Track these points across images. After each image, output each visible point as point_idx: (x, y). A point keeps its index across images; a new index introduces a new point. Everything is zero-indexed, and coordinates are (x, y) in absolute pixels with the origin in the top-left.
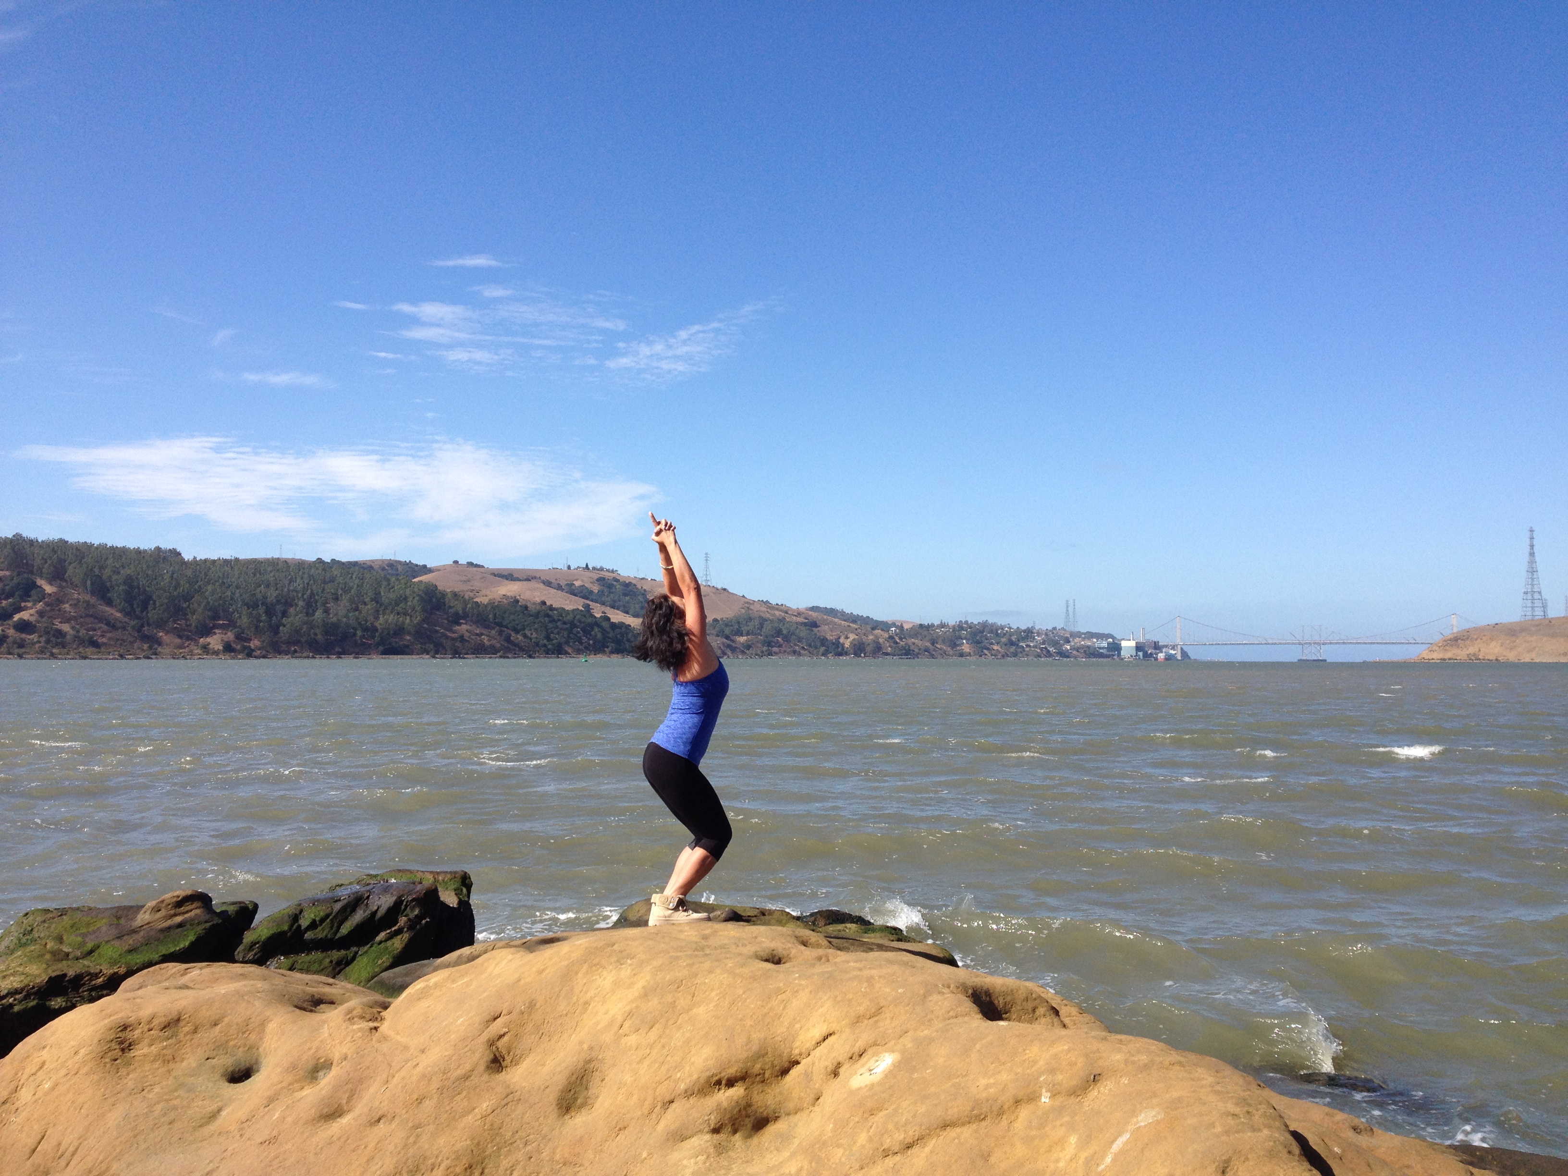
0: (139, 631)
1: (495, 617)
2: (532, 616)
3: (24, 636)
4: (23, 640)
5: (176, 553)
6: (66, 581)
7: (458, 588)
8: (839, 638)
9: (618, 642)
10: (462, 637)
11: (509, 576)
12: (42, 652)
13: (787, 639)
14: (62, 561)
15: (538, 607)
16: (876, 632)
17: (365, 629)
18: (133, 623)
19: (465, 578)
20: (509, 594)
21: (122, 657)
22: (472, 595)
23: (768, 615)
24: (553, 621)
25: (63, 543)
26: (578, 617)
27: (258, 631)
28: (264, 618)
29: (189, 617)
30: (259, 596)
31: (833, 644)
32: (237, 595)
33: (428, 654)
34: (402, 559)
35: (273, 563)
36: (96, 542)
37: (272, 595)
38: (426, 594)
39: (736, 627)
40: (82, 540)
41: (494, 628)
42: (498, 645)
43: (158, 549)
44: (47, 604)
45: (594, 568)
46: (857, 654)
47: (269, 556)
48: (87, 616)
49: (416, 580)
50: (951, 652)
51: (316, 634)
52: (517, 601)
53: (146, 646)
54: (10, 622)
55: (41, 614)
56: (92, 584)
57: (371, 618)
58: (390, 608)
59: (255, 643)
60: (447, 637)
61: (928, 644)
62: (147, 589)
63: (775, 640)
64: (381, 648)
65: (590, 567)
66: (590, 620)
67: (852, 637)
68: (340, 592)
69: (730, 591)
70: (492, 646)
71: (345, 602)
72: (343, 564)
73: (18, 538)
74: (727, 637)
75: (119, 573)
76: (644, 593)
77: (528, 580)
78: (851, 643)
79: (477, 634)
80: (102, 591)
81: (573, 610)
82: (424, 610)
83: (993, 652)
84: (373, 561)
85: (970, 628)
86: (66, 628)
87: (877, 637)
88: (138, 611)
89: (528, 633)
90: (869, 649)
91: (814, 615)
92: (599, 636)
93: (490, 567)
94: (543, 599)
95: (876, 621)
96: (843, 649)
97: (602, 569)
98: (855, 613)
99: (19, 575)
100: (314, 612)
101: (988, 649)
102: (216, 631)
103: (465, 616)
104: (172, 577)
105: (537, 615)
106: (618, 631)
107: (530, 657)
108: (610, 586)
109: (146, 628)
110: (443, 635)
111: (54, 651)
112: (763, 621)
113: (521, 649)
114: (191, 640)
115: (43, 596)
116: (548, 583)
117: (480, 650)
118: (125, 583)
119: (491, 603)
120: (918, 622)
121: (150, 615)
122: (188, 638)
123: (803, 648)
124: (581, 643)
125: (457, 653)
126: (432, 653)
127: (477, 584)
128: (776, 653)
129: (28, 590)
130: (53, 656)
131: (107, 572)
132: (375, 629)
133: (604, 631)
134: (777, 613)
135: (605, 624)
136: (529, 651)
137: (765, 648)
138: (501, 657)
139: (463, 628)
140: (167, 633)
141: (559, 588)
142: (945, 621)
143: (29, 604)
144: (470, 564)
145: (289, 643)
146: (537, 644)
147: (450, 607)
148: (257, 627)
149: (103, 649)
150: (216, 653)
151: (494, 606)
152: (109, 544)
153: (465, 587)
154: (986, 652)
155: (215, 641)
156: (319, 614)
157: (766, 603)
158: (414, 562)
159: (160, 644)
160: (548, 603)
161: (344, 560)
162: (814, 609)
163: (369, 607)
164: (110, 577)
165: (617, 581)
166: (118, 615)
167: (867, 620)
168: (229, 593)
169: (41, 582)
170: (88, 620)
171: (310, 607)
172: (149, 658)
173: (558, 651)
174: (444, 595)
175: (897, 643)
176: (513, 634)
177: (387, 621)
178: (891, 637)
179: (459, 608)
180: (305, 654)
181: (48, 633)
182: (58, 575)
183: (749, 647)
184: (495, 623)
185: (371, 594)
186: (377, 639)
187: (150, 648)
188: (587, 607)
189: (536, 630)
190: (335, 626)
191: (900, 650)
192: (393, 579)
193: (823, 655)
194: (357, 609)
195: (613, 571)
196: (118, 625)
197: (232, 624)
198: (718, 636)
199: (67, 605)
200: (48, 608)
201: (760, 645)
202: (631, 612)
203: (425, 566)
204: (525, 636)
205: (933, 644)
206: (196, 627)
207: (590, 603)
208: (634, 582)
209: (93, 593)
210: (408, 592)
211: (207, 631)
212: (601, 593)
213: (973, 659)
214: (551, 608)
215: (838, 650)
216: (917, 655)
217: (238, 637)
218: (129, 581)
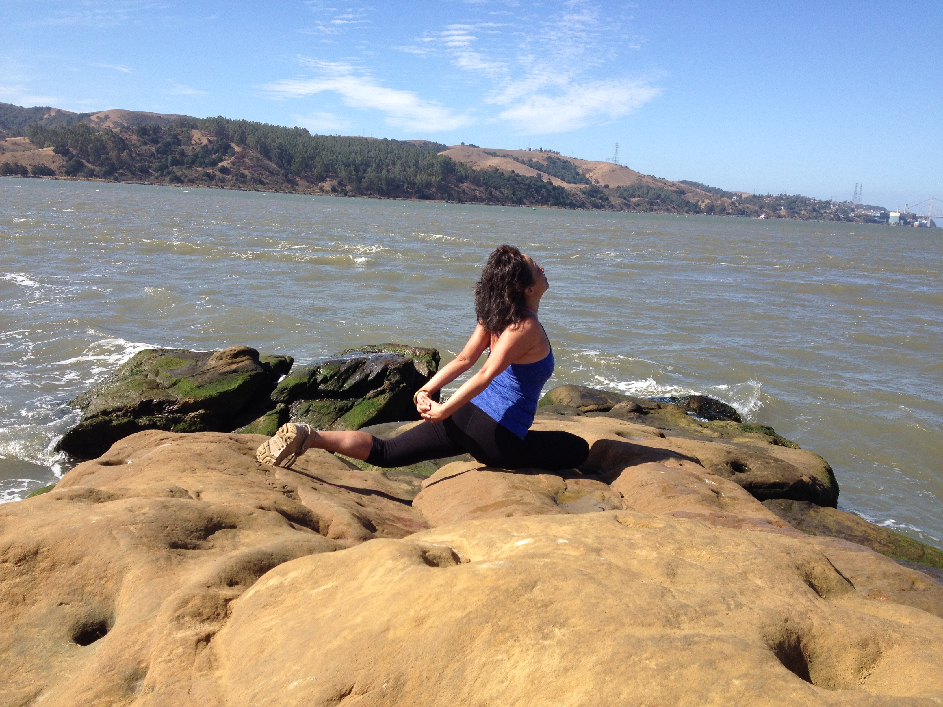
0: (286, 176)
1: (484, 180)
2: (504, 179)
3: (224, 176)
4: (224, 178)
5: (306, 131)
6: (246, 144)
7: (464, 160)
8: (698, 202)
9: (557, 198)
10: (464, 191)
11: (493, 154)
12: (234, 186)
13: (663, 201)
14: (244, 133)
15: (510, 174)
16: (724, 198)
17: (410, 183)
18: (282, 172)
19: (467, 154)
20: (493, 165)
21: (277, 191)
22: (471, 164)
23: (653, 185)
24: (518, 183)
25: (244, 122)
26: (533, 181)
27: (350, 180)
28: (354, 173)
29: (313, 169)
30: (351, 159)
31: (694, 205)
32: (339, 158)
33: (444, 200)
34: (432, 140)
35: (360, 141)
36: (263, 122)
37: (358, 159)
38: (444, 163)
39: (631, 191)
40: (255, 121)
41: (482, 186)
42: (484, 197)
43: (296, 128)
44: (236, 158)
45: (545, 151)
46: (709, 213)
47: (358, 136)
48: (258, 166)
49: (439, 154)
50: (772, 214)
51: (382, 184)
52: (497, 170)
53: (290, 186)
54: (217, 167)
55: (233, 163)
56: (260, 147)
57: (412, 176)
58: (424, 170)
59: (348, 188)
60: (455, 191)
61: (757, 208)
62: (291, 152)
63: (655, 201)
64: (418, 195)
65: (543, 149)
66: (540, 183)
67: (707, 201)
68: (396, 159)
69: (630, 168)
70: (481, 198)
71: (398, 166)
72: (398, 142)
73: (220, 118)
74: (625, 198)
75: (275, 142)
76: (575, 168)
77: (505, 157)
78: (706, 205)
79: (473, 189)
80: (266, 151)
81: (531, 177)
82: (442, 173)
83: (801, 216)
84: (415, 141)
85: (788, 198)
86: (246, 172)
87: (723, 202)
88: (285, 166)
89: (502, 190)
90: (717, 210)
91: (683, 186)
92: (545, 194)
93: (483, 147)
94: (513, 169)
95: (725, 192)
96: (700, 209)
97: (550, 151)
98: (710, 186)
99: (221, 139)
100: (381, 170)
101: (798, 213)
102: (328, 179)
103: (466, 178)
104: (304, 145)
105: (508, 179)
106: (556, 191)
107: (503, 205)
108: (554, 163)
109: (289, 175)
110: (453, 189)
111: (241, 185)
112: (649, 189)
113: (498, 200)
114: (314, 183)
115: (234, 153)
116: (516, 159)
117: (474, 199)
118: (278, 148)
119: (482, 170)
120: (753, 193)
121: (292, 167)
122: (312, 183)
123: (674, 207)
124: (534, 198)
125: (460, 201)
126: (446, 200)
127: (474, 158)
128: (655, 210)
129: (226, 149)
130: (240, 188)
131: (269, 140)
132: (415, 183)
133: (548, 191)
134: (659, 184)
135: (550, 187)
136: (503, 201)
137: (649, 207)
138: (486, 204)
139: (465, 185)
140: (301, 179)
141: (523, 162)
142: (771, 193)
143: (227, 158)
144: (471, 145)
145: (367, 189)
146: (507, 197)
147: (458, 172)
148: (350, 179)
149: (266, 186)
150: (327, 192)
151: (484, 172)
152: (270, 124)
153: (468, 160)
154: (796, 215)
155: (327, 185)
156: (384, 172)
157: (653, 177)
158: (439, 142)
159: (297, 185)
160: (516, 172)
161: (399, 140)
162: (684, 182)
163: (412, 169)
164: (270, 143)
165: (559, 159)
166: (275, 166)
167: (718, 191)
168: (335, 157)
169: (233, 145)
170: (259, 168)
171: (379, 168)
172: (291, 193)
173: (520, 202)
174: (455, 164)
175: (736, 207)
176: (493, 190)
177: (421, 179)
178: (733, 203)
179: (463, 172)
180: (376, 196)
181: (237, 175)
182: (242, 141)
183: (638, 205)
184: (484, 184)
185: (413, 161)
186: (416, 189)
187: (292, 187)
188: (539, 176)
189: (508, 188)
190: (393, 180)
191: (738, 211)
192: (426, 153)
193: (687, 212)
194: (405, 170)
195: (557, 153)
196: (274, 172)
197: (336, 176)
198: (619, 197)
199: (247, 159)
200: (237, 160)
201: (646, 204)
202: (566, 179)
203: (445, 145)
204: (501, 192)
205: (761, 208)
206: (317, 176)
207: (542, 173)
208: (569, 160)
209: (261, 153)
210: (434, 161)
211: (322, 179)
212: (548, 166)
213: (787, 219)
214: (517, 175)
215: (697, 210)
216: (749, 215)
217: (340, 183)
218: (280, 146)
